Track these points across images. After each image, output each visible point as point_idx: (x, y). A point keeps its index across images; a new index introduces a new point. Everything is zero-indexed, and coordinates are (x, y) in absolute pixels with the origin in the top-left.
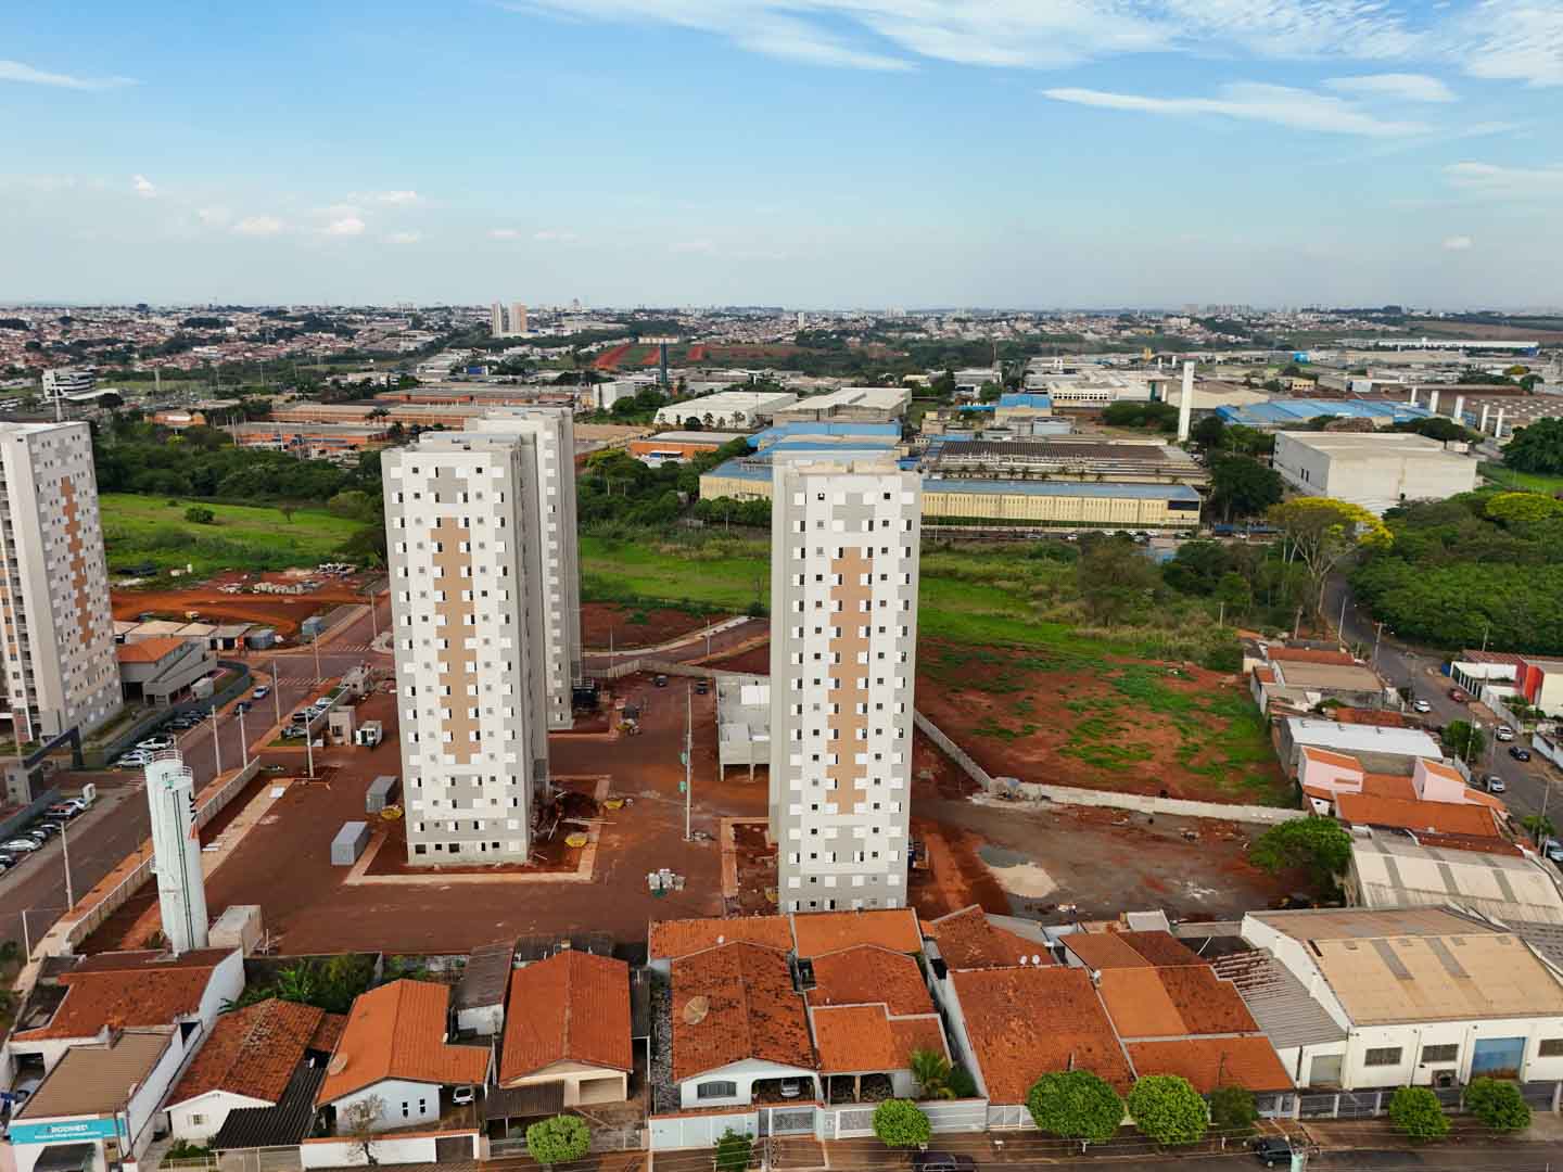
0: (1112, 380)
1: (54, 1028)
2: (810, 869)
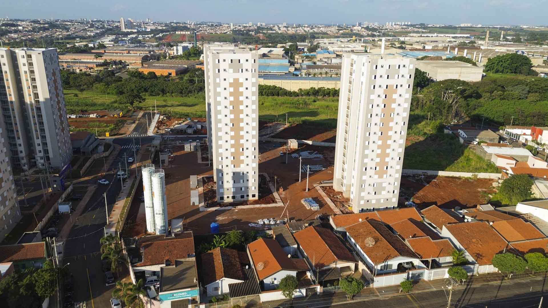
1: (145, 262)
2: (367, 197)
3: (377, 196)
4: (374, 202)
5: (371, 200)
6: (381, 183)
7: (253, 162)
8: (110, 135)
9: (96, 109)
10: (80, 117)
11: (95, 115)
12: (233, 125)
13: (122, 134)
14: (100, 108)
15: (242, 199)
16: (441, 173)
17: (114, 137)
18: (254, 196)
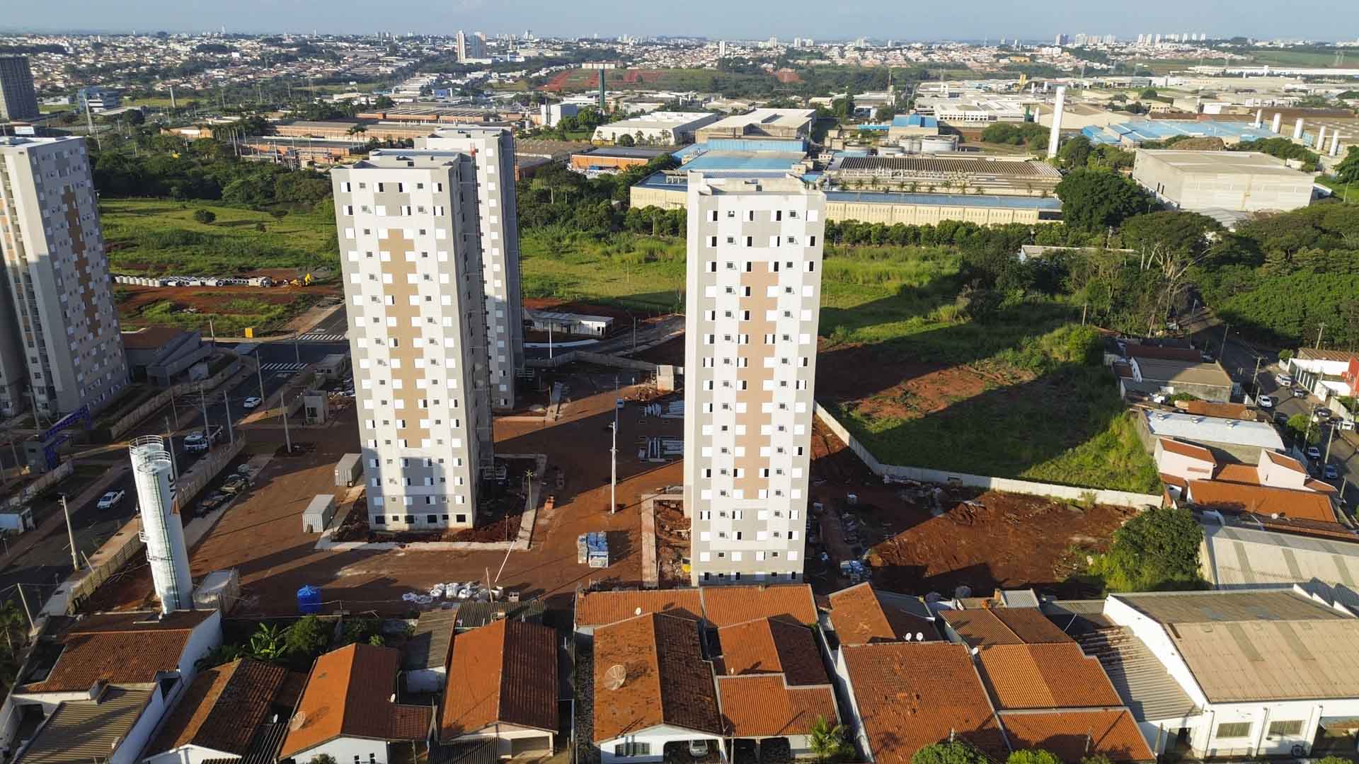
0: (991, 103)
1: (52, 682)
2: (720, 545)
3: (745, 544)
4: (737, 557)
5: (730, 552)
6: (755, 511)
7: (454, 435)
8: (256, 334)
9: (276, 264)
10: (227, 284)
11: (260, 280)
12: (396, 344)
13: (286, 333)
14: (284, 263)
15: (432, 526)
16: (999, 484)
17: (260, 340)
18: (461, 518)
